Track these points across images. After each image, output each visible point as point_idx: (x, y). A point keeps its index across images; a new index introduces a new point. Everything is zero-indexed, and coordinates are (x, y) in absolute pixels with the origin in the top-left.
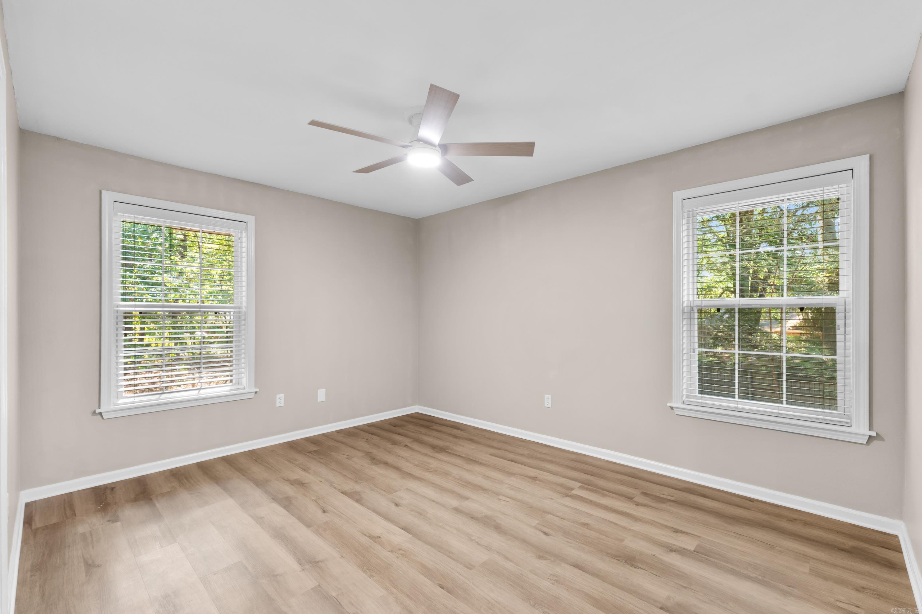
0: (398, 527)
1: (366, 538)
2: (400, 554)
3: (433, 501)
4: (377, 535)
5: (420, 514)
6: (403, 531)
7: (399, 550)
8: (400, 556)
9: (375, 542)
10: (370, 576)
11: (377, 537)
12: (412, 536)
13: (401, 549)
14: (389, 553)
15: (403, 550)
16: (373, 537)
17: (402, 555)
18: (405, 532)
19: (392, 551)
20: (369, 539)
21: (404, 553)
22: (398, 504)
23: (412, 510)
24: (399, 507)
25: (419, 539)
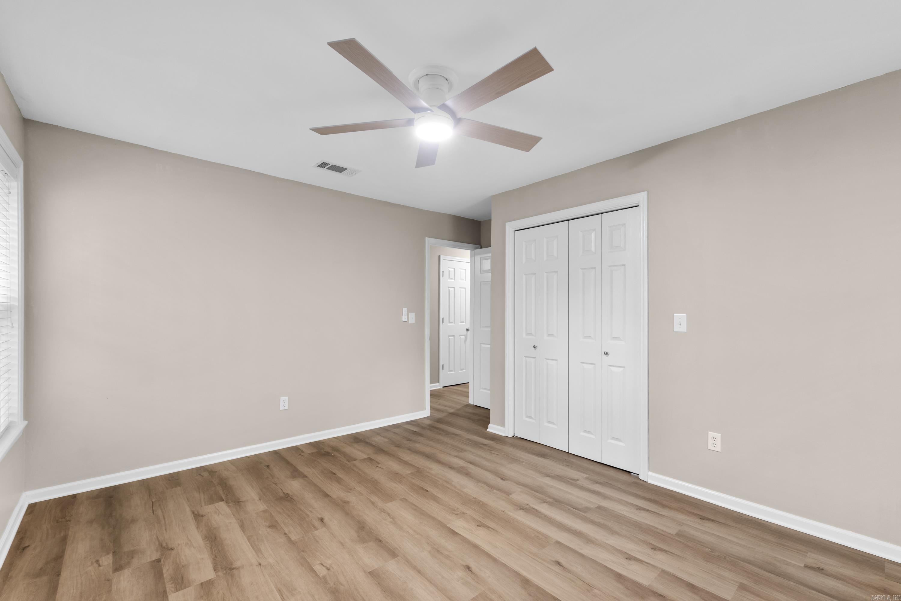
0: (462, 536)
1: (491, 526)
2: (456, 511)
3: (419, 572)
4: (481, 528)
5: (438, 551)
6: (457, 531)
7: (457, 514)
8: (456, 509)
9: (480, 521)
10: (475, 498)
11: (480, 527)
12: (448, 525)
13: (456, 514)
14: (465, 512)
15: (454, 514)
16: (484, 527)
17: (454, 510)
18: (454, 530)
19: (464, 513)
20: (487, 524)
21: (453, 512)
22: (467, 570)
23: (448, 557)
24: (465, 564)
25: (441, 522)
